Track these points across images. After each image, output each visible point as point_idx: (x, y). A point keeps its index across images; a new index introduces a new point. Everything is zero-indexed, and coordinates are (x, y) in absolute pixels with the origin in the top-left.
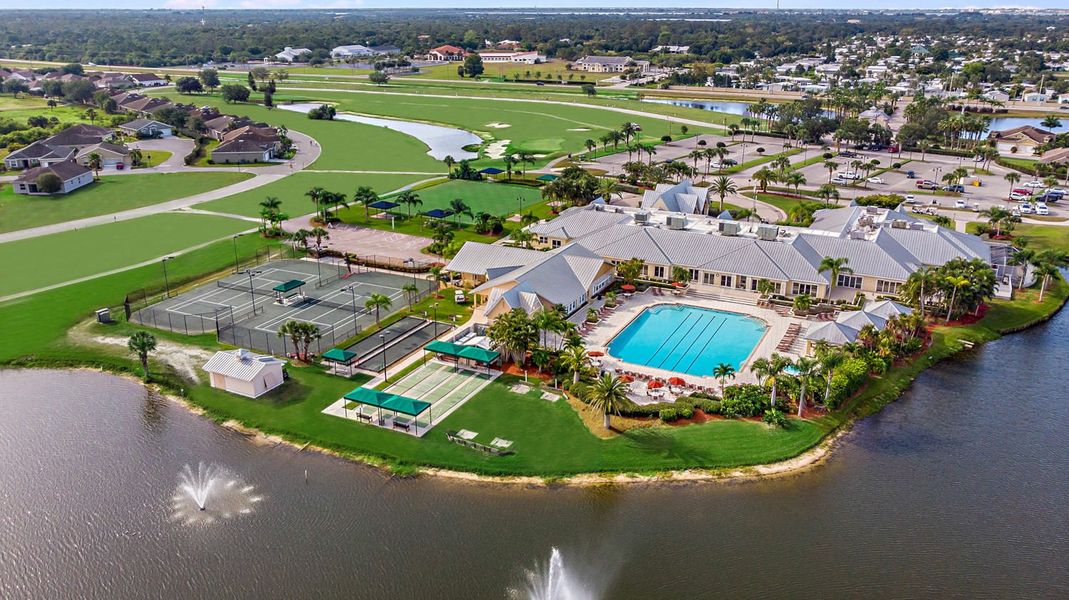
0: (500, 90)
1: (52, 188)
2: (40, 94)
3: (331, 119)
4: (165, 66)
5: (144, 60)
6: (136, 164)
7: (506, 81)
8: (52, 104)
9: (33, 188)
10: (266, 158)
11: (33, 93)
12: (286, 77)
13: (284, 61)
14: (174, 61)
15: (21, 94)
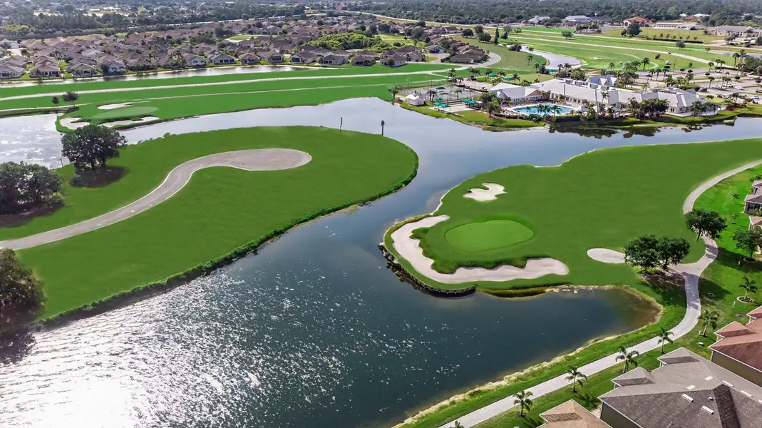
0: (631, 43)
1: (391, 64)
2: (403, 34)
3: (519, 51)
4: (468, 24)
5: (458, 20)
6: (423, 60)
7: (648, 39)
8: (406, 38)
9: (386, 64)
10: (472, 61)
11: (401, 34)
12: (520, 32)
13: (532, 23)
14: (474, 21)
15: (396, 34)
